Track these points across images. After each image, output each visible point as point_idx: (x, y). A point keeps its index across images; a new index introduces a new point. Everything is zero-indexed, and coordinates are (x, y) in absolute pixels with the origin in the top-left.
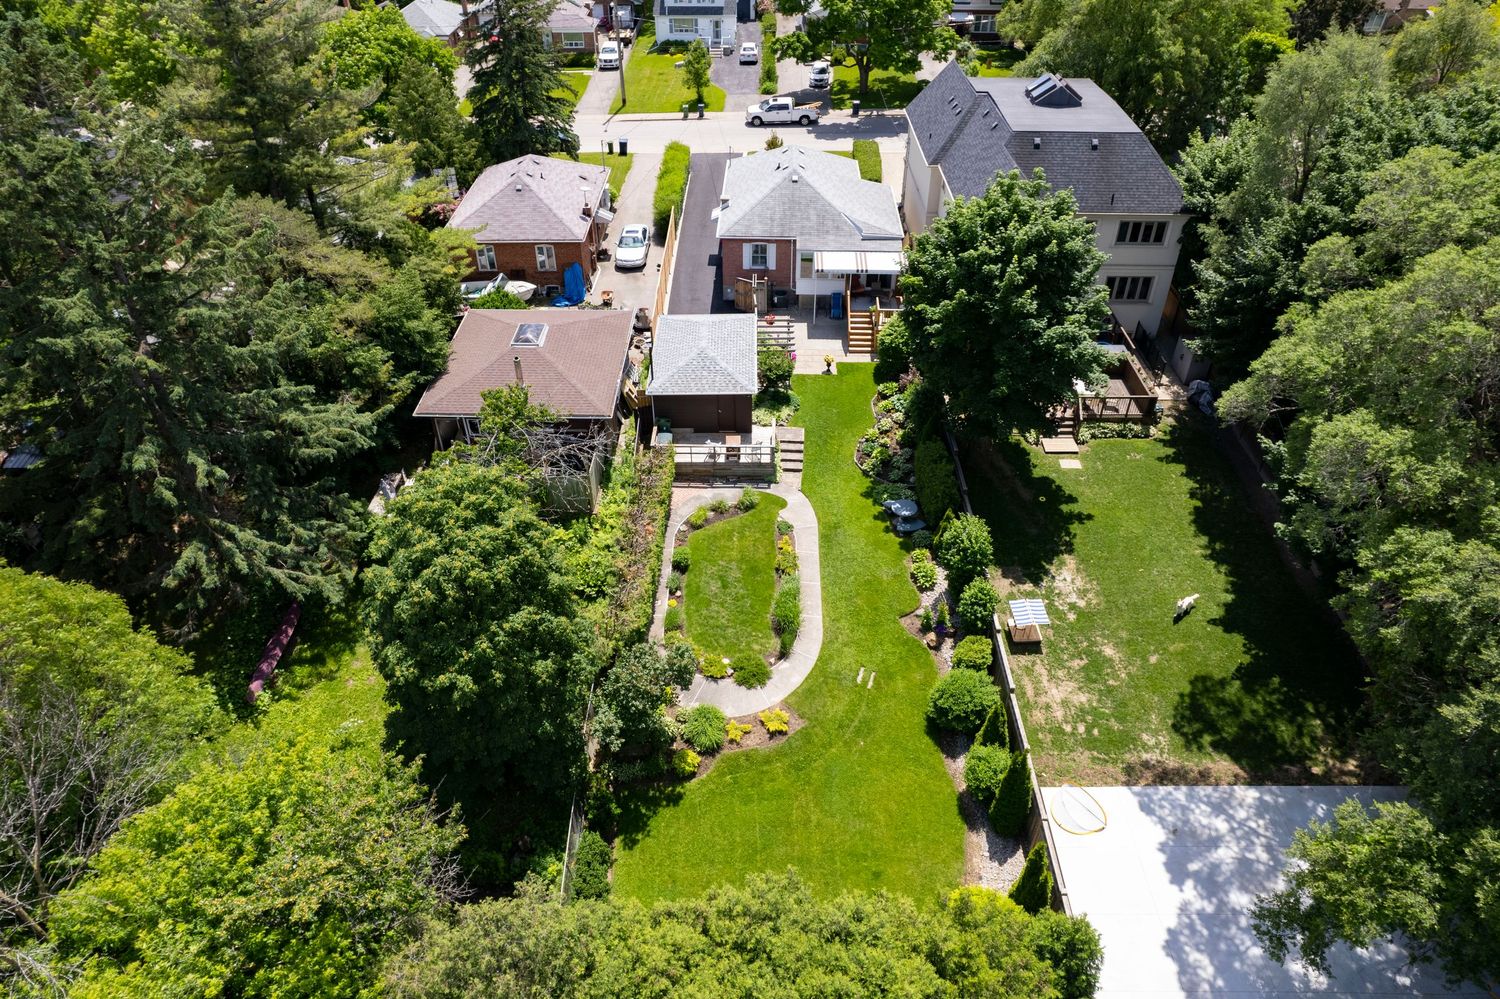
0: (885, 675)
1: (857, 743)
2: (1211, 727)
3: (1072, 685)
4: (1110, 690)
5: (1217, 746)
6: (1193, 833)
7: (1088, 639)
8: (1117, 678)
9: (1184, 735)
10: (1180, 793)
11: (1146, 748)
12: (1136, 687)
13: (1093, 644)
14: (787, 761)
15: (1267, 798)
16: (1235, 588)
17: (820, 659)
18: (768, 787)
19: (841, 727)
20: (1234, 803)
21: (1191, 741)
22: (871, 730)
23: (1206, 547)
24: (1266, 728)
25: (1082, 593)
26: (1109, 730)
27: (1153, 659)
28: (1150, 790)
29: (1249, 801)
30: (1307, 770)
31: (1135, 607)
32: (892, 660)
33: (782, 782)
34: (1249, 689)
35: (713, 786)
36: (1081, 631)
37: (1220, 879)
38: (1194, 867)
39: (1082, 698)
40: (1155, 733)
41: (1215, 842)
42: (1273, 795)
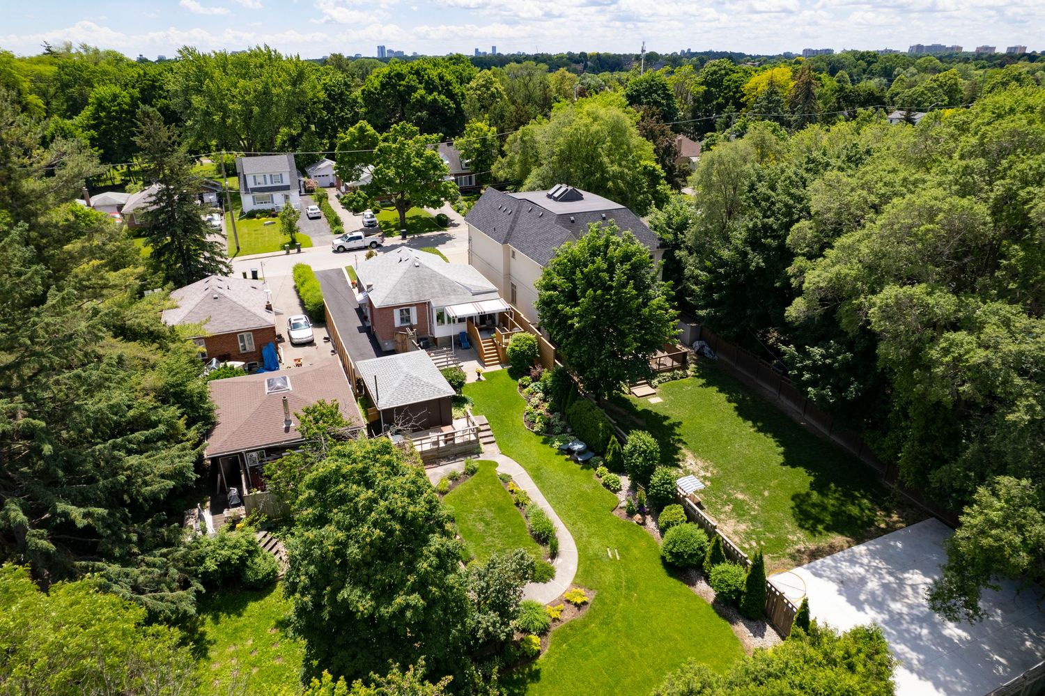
0: (624, 549)
1: (633, 596)
2: (818, 521)
3: (732, 522)
4: (755, 518)
5: (829, 529)
6: (850, 580)
7: (725, 493)
8: (754, 510)
9: (807, 529)
10: (828, 560)
11: (794, 543)
12: (768, 512)
13: (729, 495)
14: (597, 621)
15: (871, 548)
16: (782, 444)
17: (579, 550)
18: (594, 642)
19: (617, 589)
20: (858, 556)
21: (813, 531)
22: (636, 585)
23: (754, 427)
24: (844, 512)
25: (706, 469)
26: (768, 539)
27: (766, 493)
28: (812, 564)
29: (864, 552)
30: (878, 528)
31: (740, 468)
32: (622, 538)
33: (602, 636)
34: (822, 493)
35: (557, 656)
36: (719, 490)
37: (880, 599)
38: (862, 597)
39: (742, 527)
40: (794, 533)
41: (863, 581)
42: (873, 545)
